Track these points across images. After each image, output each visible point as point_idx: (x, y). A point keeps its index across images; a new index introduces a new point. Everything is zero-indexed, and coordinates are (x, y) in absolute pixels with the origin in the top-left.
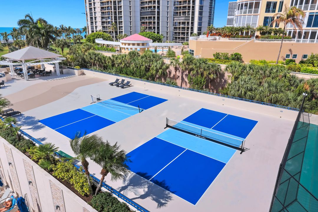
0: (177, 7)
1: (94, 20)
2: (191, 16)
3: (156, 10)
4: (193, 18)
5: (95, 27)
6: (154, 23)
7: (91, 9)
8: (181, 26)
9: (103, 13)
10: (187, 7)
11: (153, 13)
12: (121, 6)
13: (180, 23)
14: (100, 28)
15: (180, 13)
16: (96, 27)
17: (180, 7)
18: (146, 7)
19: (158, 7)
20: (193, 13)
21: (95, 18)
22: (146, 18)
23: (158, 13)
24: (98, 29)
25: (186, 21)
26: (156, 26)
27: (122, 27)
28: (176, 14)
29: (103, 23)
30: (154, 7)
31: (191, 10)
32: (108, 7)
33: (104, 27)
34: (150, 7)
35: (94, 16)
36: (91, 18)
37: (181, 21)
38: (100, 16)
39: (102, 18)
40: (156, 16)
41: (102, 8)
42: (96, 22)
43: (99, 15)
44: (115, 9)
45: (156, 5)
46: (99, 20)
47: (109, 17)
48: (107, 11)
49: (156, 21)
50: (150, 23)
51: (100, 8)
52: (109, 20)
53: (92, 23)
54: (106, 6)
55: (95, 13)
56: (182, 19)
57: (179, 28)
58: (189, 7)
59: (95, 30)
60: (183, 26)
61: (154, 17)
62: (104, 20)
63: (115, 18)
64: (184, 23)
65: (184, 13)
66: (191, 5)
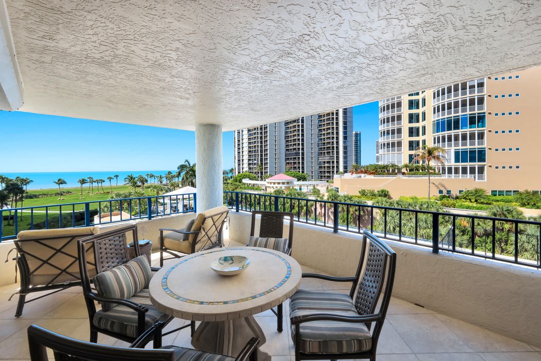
0: (321, 148)
1: (241, 162)
2: (335, 155)
3: (301, 151)
4: (338, 158)
5: (241, 169)
6: (299, 163)
7: (239, 153)
8: (326, 165)
9: (249, 156)
10: (331, 148)
11: (298, 154)
12: (267, 149)
13: (324, 162)
14: (246, 169)
15: (324, 153)
16: (243, 168)
17: (324, 148)
18: (291, 149)
19: (303, 149)
20: (338, 153)
21: (243, 160)
22: (291, 158)
23: (303, 154)
24: (244, 170)
25: (331, 161)
26: (301, 166)
27: (267, 167)
28: (320, 154)
29: (249, 164)
30: (299, 149)
31: (335, 150)
32: (255, 151)
33: (250, 168)
34: (295, 149)
35: (241, 158)
36: (239, 160)
37: (326, 160)
39: (249, 160)
40: (301, 157)
41: (249, 151)
42: (243, 164)
43: (246, 157)
44: (261, 151)
45: (301, 147)
46: (246, 162)
47: (255, 159)
48: (253, 154)
49: (301, 161)
50: (295, 163)
51: (247, 152)
52: (255, 162)
53: (239, 164)
54: (254, 149)
55: (243, 156)
56: (326, 159)
57: (324, 167)
58: (333, 147)
59: (241, 171)
60: (328, 165)
61: (299, 158)
62: (251, 162)
63: (261, 160)
64: (328, 162)
65: (328, 153)
66: (335, 146)
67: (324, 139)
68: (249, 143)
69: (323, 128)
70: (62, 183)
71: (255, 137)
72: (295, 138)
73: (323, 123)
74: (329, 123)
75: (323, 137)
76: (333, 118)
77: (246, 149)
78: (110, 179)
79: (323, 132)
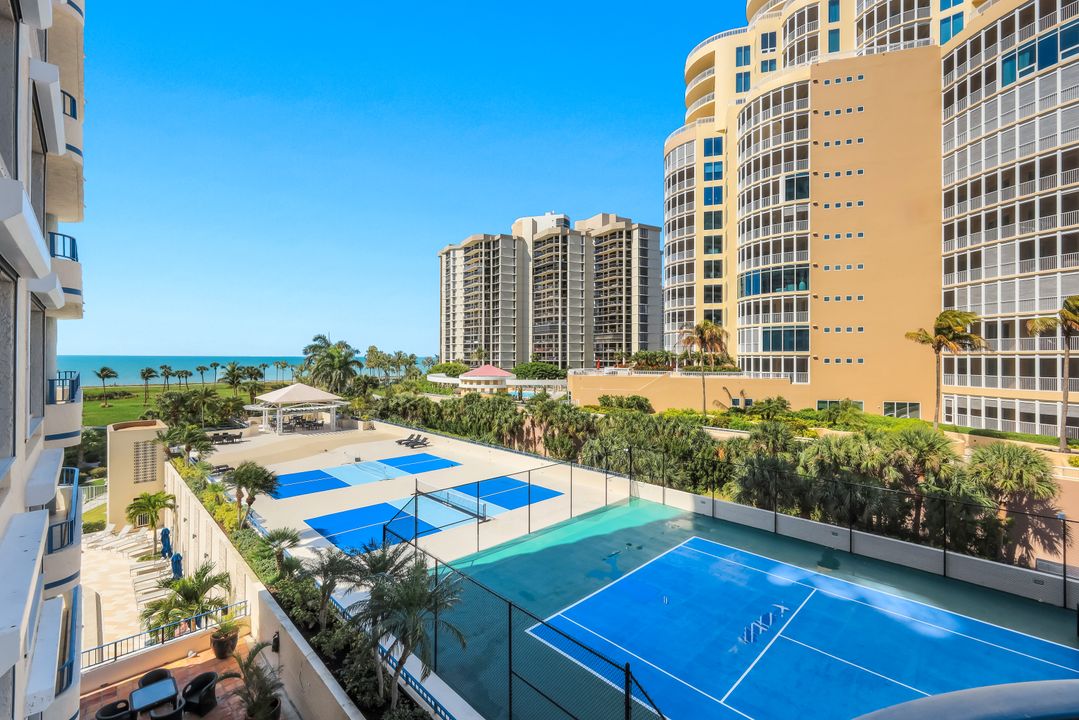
0: (600, 318)
1: (451, 343)
2: (624, 333)
3: (560, 324)
4: (629, 337)
5: (451, 355)
6: (557, 345)
7: (448, 324)
8: (609, 351)
9: (467, 330)
10: (617, 318)
11: (554, 328)
13: (606, 345)
14: (460, 355)
15: (606, 327)
16: (454, 354)
17: (606, 318)
18: (544, 319)
19: (564, 319)
20: (629, 328)
21: (454, 338)
22: (544, 337)
23: (564, 328)
24: (457, 357)
25: (617, 343)
26: (560, 352)
27: (498, 353)
28: (599, 329)
29: (466, 346)
30: (557, 319)
31: (624, 324)
32: (476, 321)
33: (467, 354)
34: (550, 319)
35: (451, 335)
36: (448, 339)
37: (609, 342)
38: (462, 335)
39: (466, 338)
40: (560, 334)
41: (467, 322)
42: (454, 346)
43: (460, 334)
44: (487, 323)
45: (560, 315)
46: (460, 341)
47: (476, 338)
48: (473, 326)
49: (560, 342)
50: (551, 346)
51: (463, 323)
52: (476, 342)
53: (448, 347)
54: (473, 318)
55: (454, 330)
56: (608, 339)
57: (606, 354)
58: (621, 317)
59: (451, 359)
60: (611, 351)
61: (557, 336)
62: (469, 342)
63: (487, 339)
64: (613, 346)
65: (613, 327)
66: (624, 314)
67: (606, 300)
68: (466, 306)
69: (604, 280)
70: (108, 376)
71: (476, 296)
72: (551, 297)
73: (604, 270)
74: (615, 271)
75: (603, 297)
76: (621, 261)
77: (460, 318)
78: (202, 370)
79: (605, 288)
